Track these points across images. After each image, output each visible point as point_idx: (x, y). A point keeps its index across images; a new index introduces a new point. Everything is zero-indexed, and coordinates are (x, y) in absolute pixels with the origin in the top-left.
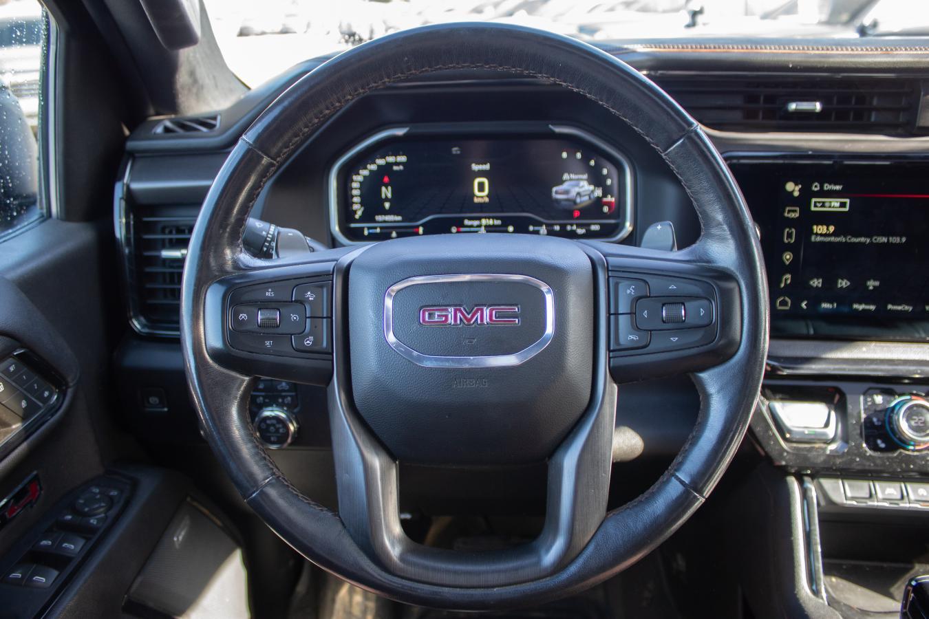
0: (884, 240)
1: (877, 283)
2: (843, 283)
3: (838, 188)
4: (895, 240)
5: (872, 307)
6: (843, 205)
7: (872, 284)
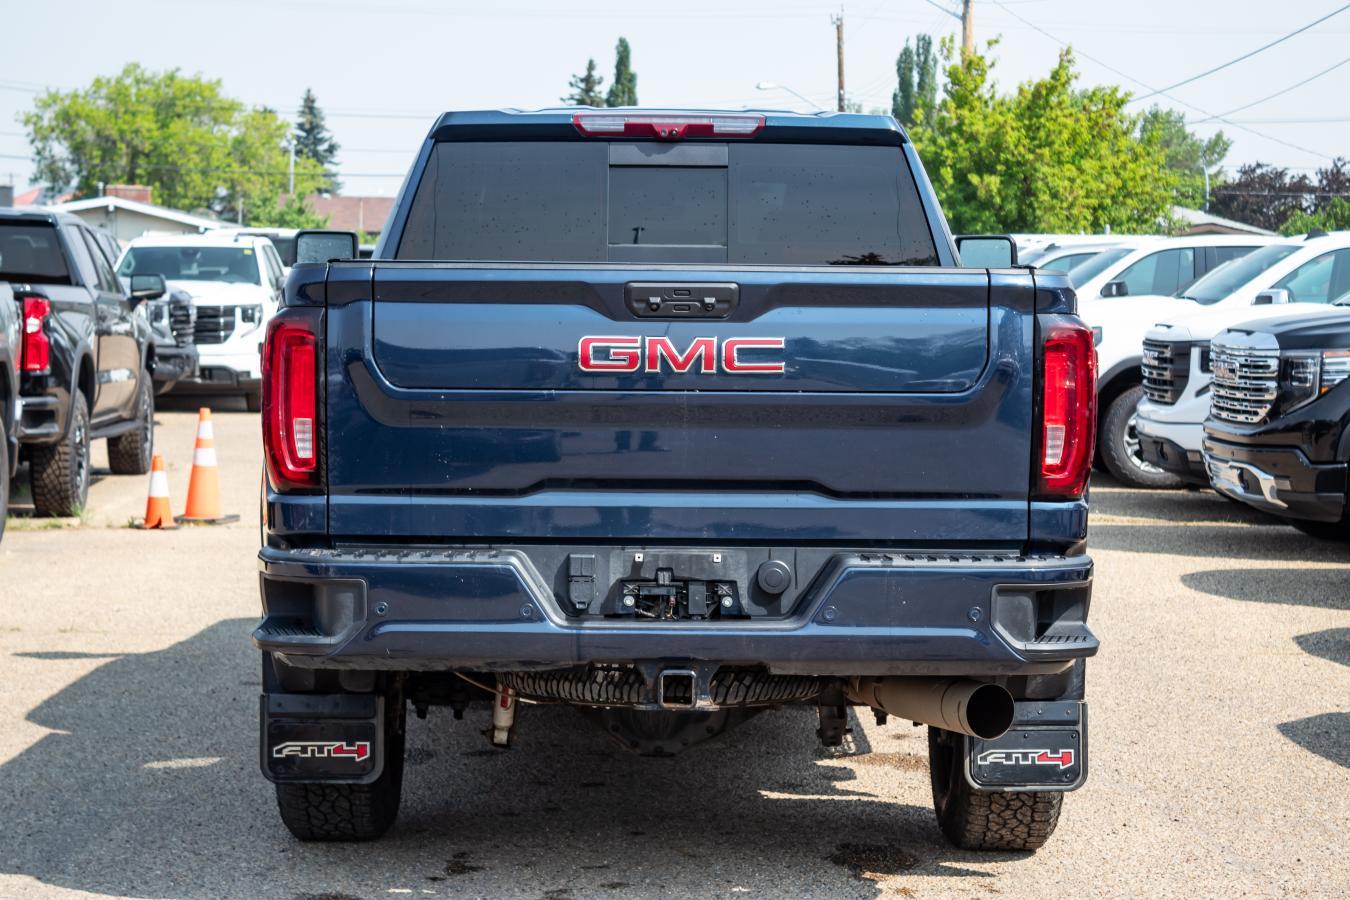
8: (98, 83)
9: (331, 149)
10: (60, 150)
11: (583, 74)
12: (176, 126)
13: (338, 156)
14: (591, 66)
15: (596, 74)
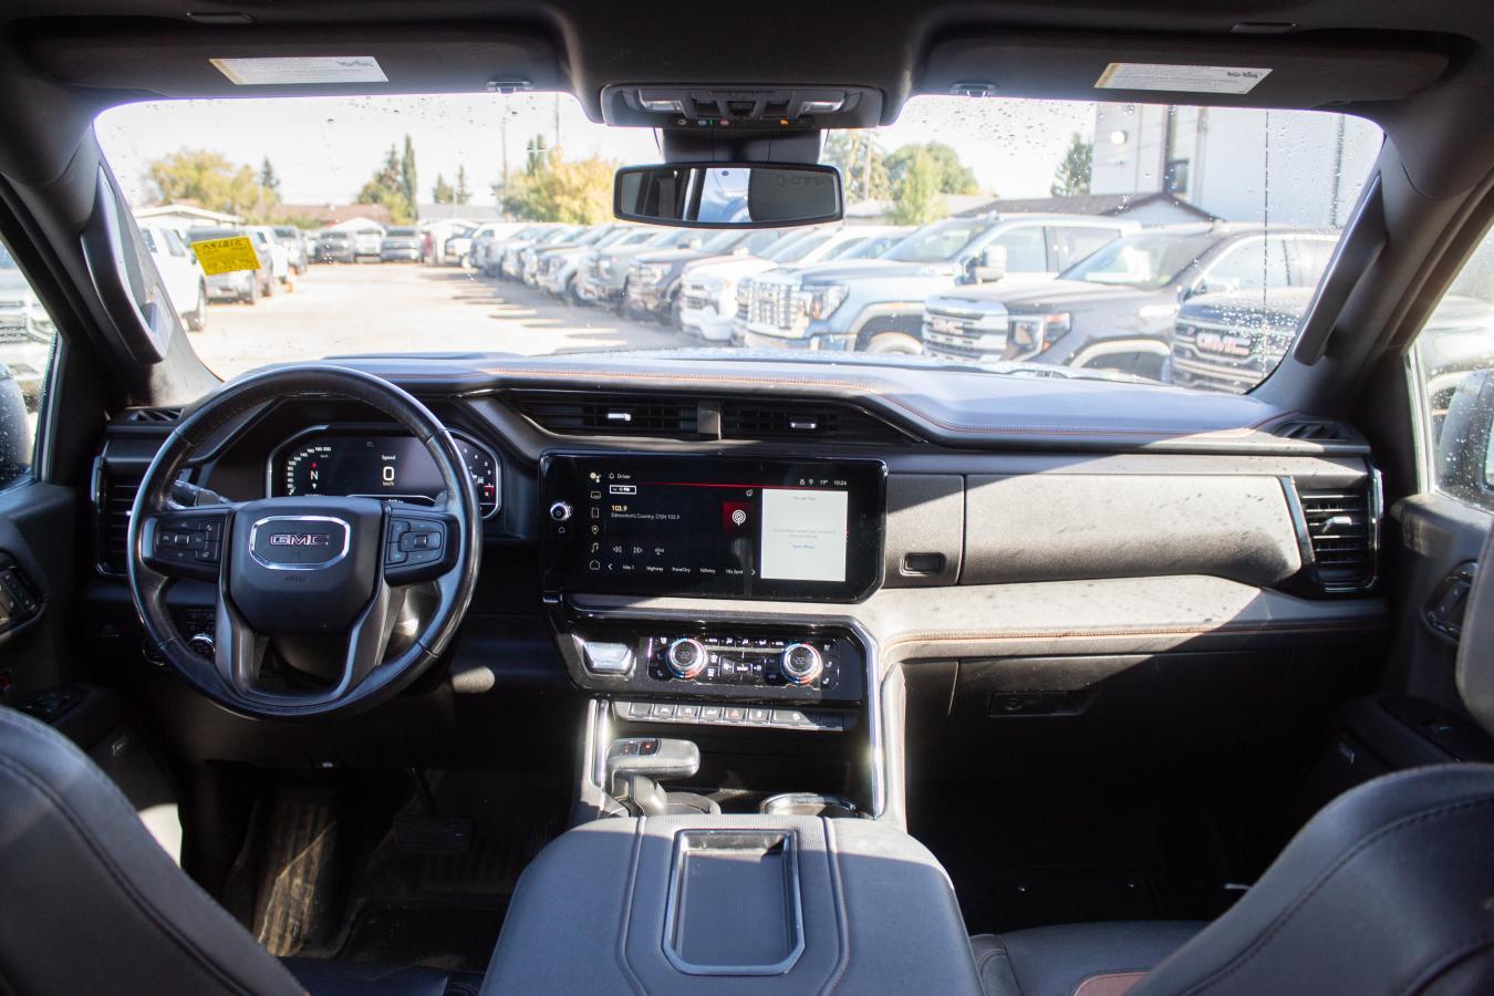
0: (664, 517)
1: (663, 551)
2: (637, 550)
3: (628, 477)
4: (673, 517)
5: (661, 569)
6: (632, 490)
7: (658, 551)
8: (168, 156)
9: (278, 183)
10: (153, 185)
11: (389, 148)
12: (206, 174)
13: (281, 185)
14: (394, 146)
15: (397, 149)
